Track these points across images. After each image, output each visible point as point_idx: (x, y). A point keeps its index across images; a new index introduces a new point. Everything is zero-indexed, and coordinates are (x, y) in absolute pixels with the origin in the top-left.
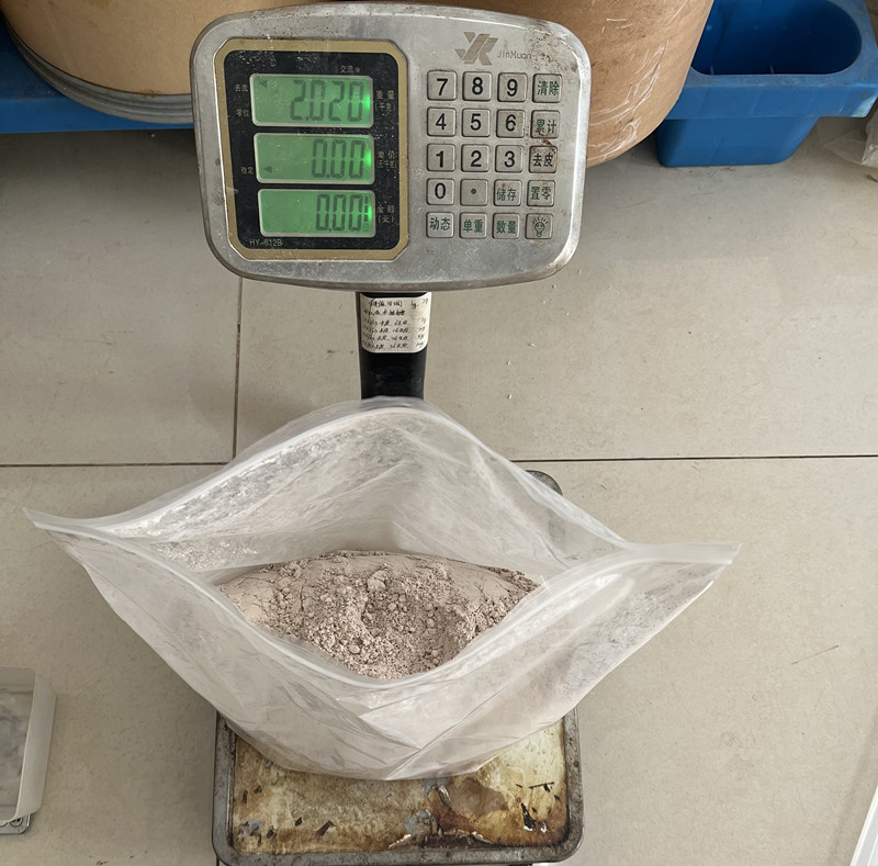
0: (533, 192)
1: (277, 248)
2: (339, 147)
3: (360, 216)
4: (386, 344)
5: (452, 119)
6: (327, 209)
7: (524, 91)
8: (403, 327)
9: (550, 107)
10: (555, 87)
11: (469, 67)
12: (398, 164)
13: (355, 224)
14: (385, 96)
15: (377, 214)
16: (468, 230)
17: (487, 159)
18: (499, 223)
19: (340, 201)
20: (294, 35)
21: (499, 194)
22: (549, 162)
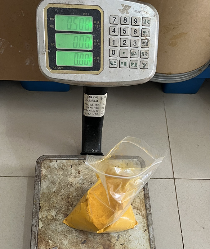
1: (61, 70)
2: (82, 39)
3: (88, 61)
4: (91, 113)
5: (117, 30)
6: (78, 58)
7: (139, 22)
8: (97, 107)
9: (147, 27)
10: (149, 21)
11: (123, 15)
12: (100, 43)
13: (86, 63)
14: (97, 22)
15: (94, 60)
16: (122, 65)
17: (128, 43)
18: (132, 63)
19: (82, 56)
20: (69, 3)
21: (132, 54)
22: (147, 44)
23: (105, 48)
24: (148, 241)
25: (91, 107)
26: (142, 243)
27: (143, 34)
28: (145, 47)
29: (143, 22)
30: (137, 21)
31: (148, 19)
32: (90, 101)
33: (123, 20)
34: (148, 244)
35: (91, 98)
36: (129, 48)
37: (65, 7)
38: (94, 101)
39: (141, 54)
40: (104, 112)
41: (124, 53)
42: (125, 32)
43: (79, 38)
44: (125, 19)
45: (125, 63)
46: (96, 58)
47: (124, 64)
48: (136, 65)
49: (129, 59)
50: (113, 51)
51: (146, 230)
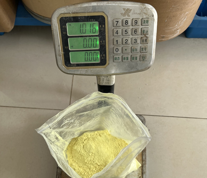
0: (142, 49)
1: (75, 66)
2: (90, 40)
3: (96, 57)
4: (104, 84)
8: (108, 80)
9: (146, 27)
10: (147, 21)
11: (124, 18)
12: (106, 44)
14: (102, 26)
15: (100, 57)
16: (124, 60)
17: (129, 41)
19: (91, 54)
25: (103, 80)
27: (142, 33)
28: (145, 43)
29: (142, 23)
31: (147, 19)
33: (124, 22)
37: (75, 15)
38: (105, 77)
40: (114, 83)
41: (126, 50)
42: (126, 33)
43: (88, 40)
44: (127, 22)
46: (103, 56)
47: (126, 59)
48: (136, 59)
49: (131, 54)
50: (117, 49)
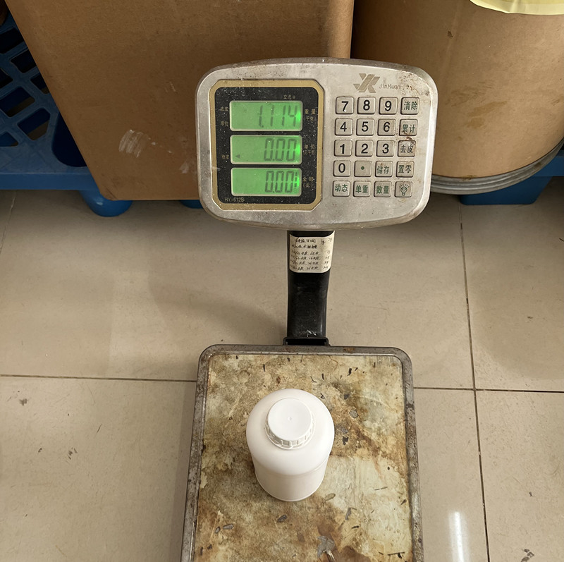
0: (400, 168)
1: (241, 203)
2: (281, 143)
3: (292, 184)
4: (304, 267)
5: (350, 125)
6: (272, 179)
7: (396, 107)
8: (316, 256)
9: (412, 117)
10: (415, 105)
11: (361, 94)
12: (316, 152)
13: (289, 188)
14: (310, 112)
15: (303, 183)
16: (358, 192)
17: (372, 149)
18: (378, 187)
19: (280, 175)
20: (257, 78)
21: (379, 170)
22: (410, 150)
23: (326, 160)
24: (407, 523)
25: (303, 256)
26: (395, 526)
27: (402, 130)
28: (408, 154)
29: (403, 108)
30: (390, 106)
31: (414, 100)
32: (300, 246)
33: (361, 104)
34: (408, 529)
35: (303, 241)
36: (374, 159)
37: (250, 84)
38: (309, 247)
39: (398, 169)
40: (329, 265)
41: (363, 168)
42: (365, 128)
43: (275, 142)
44: (367, 104)
45: (366, 188)
46: (308, 181)
47: (362, 190)
48: (386, 191)
49: (373, 179)
50: (342, 165)
51: (405, 501)
